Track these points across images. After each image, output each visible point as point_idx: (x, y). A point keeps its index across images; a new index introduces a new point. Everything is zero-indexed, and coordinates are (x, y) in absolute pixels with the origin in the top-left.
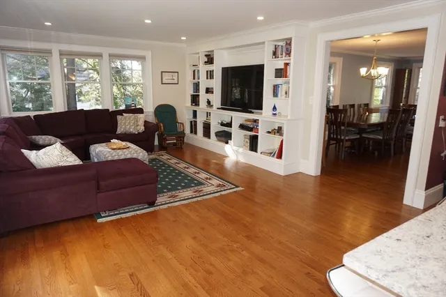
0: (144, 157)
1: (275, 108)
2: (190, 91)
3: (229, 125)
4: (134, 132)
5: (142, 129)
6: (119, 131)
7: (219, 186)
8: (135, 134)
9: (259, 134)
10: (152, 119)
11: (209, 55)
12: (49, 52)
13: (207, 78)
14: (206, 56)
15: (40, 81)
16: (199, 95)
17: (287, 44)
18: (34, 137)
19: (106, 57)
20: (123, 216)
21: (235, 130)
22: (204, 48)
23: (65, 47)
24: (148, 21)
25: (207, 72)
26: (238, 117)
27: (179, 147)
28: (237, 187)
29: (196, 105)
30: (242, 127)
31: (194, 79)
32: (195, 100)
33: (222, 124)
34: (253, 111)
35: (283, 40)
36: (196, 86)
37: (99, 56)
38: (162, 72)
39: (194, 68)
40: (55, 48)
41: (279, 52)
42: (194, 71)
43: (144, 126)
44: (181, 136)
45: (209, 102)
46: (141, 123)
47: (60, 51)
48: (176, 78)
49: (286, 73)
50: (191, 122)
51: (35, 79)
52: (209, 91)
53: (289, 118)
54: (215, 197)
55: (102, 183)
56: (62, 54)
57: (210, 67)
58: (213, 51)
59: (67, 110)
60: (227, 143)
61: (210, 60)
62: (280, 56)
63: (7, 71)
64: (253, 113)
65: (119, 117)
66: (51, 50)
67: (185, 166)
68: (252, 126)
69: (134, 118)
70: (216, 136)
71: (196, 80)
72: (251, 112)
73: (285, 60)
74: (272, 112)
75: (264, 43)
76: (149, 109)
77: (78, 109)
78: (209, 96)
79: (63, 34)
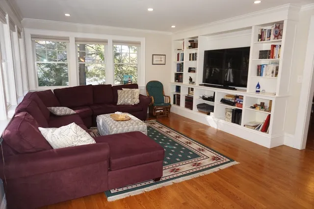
0: (143, 128)
1: (258, 86)
2: (174, 70)
3: (212, 99)
4: (131, 103)
5: (137, 101)
6: (119, 103)
7: (214, 158)
8: (132, 105)
9: (244, 109)
10: (144, 93)
11: (193, 41)
12: (67, 39)
13: (190, 60)
14: (190, 41)
15: (59, 62)
16: (182, 74)
17: (276, 27)
18: (53, 108)
19: (110, 43)
20: (132, 193)
21: (217, 104)
22: (189, 35)
23: (80, 35)
24: (150, 10)
25: (190, 54)
26: (221, 93)
27: (165, 116)
28: (232, 160)
29: (179, 81)
30: (224, 101)
31: (178, 60)
32: (179, 77)
33: (204, 98)
34: (236, 88)
35: (272, 24)
36: (180, 67)
37: (105, 42)
38: (153, 55)
39: (178, 52)
40: (72, 36)
41: (266, 36)
42: (178, 54)
43: (139, 99)
44: (168, 107)
45: (191, 79)
46: (137, 96)
47: (76, 38)
48: (163, 59)
49: (273, 54)
50: (174, 95)
51: (56, 61)
52: (191, 70)
53: (277, 95)
54: (215, 172)
55: (113, 161)
56: (77, 40)
57: (193, 51)
58: (197, 37)
59: (79, 85)
60: (209, 114)
61: (193, 44)
62: (266, 39)
63: (35, 54)
64: (236, 90)
65: (119, 91)
66: (69, 37)
67: (176, 135)
68: (233, 101)
69: (131, 92)
70: (198, 108)
71: (180, 62)
72: (234, 89)
73: (273, 42)
74: (255, 89)
75: (251, 28)
76: (142, 84)
77: (87, 84)
78: (192, 75)
79: (78, 25)
